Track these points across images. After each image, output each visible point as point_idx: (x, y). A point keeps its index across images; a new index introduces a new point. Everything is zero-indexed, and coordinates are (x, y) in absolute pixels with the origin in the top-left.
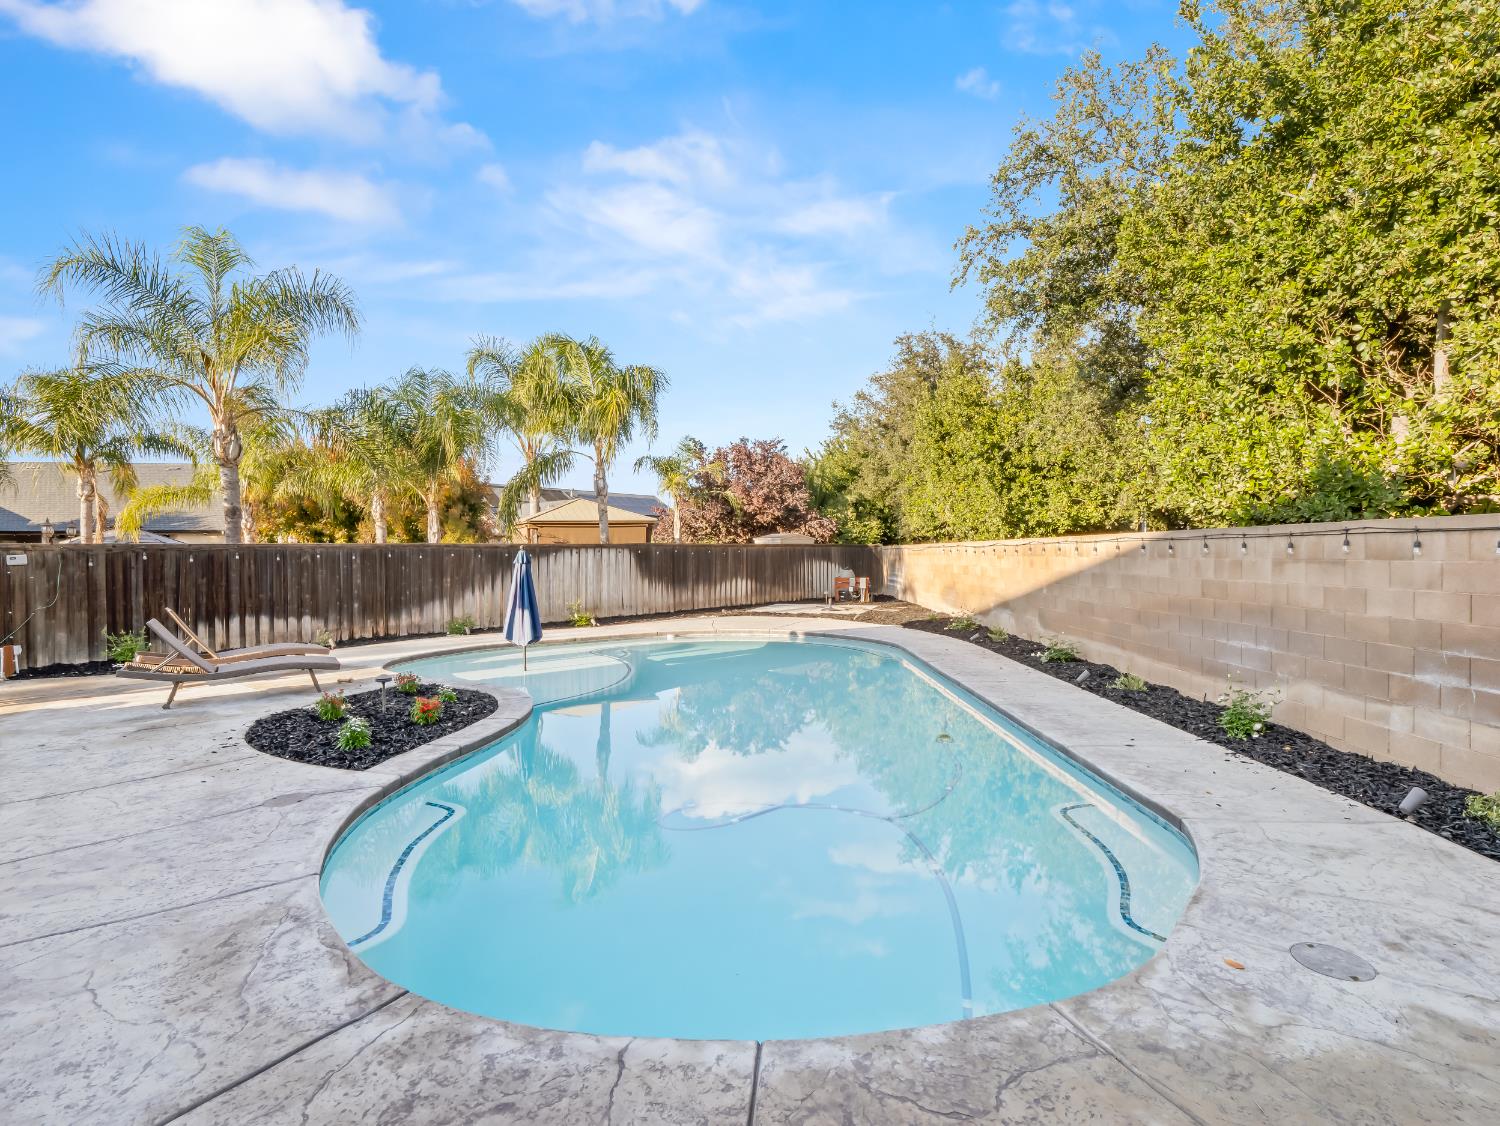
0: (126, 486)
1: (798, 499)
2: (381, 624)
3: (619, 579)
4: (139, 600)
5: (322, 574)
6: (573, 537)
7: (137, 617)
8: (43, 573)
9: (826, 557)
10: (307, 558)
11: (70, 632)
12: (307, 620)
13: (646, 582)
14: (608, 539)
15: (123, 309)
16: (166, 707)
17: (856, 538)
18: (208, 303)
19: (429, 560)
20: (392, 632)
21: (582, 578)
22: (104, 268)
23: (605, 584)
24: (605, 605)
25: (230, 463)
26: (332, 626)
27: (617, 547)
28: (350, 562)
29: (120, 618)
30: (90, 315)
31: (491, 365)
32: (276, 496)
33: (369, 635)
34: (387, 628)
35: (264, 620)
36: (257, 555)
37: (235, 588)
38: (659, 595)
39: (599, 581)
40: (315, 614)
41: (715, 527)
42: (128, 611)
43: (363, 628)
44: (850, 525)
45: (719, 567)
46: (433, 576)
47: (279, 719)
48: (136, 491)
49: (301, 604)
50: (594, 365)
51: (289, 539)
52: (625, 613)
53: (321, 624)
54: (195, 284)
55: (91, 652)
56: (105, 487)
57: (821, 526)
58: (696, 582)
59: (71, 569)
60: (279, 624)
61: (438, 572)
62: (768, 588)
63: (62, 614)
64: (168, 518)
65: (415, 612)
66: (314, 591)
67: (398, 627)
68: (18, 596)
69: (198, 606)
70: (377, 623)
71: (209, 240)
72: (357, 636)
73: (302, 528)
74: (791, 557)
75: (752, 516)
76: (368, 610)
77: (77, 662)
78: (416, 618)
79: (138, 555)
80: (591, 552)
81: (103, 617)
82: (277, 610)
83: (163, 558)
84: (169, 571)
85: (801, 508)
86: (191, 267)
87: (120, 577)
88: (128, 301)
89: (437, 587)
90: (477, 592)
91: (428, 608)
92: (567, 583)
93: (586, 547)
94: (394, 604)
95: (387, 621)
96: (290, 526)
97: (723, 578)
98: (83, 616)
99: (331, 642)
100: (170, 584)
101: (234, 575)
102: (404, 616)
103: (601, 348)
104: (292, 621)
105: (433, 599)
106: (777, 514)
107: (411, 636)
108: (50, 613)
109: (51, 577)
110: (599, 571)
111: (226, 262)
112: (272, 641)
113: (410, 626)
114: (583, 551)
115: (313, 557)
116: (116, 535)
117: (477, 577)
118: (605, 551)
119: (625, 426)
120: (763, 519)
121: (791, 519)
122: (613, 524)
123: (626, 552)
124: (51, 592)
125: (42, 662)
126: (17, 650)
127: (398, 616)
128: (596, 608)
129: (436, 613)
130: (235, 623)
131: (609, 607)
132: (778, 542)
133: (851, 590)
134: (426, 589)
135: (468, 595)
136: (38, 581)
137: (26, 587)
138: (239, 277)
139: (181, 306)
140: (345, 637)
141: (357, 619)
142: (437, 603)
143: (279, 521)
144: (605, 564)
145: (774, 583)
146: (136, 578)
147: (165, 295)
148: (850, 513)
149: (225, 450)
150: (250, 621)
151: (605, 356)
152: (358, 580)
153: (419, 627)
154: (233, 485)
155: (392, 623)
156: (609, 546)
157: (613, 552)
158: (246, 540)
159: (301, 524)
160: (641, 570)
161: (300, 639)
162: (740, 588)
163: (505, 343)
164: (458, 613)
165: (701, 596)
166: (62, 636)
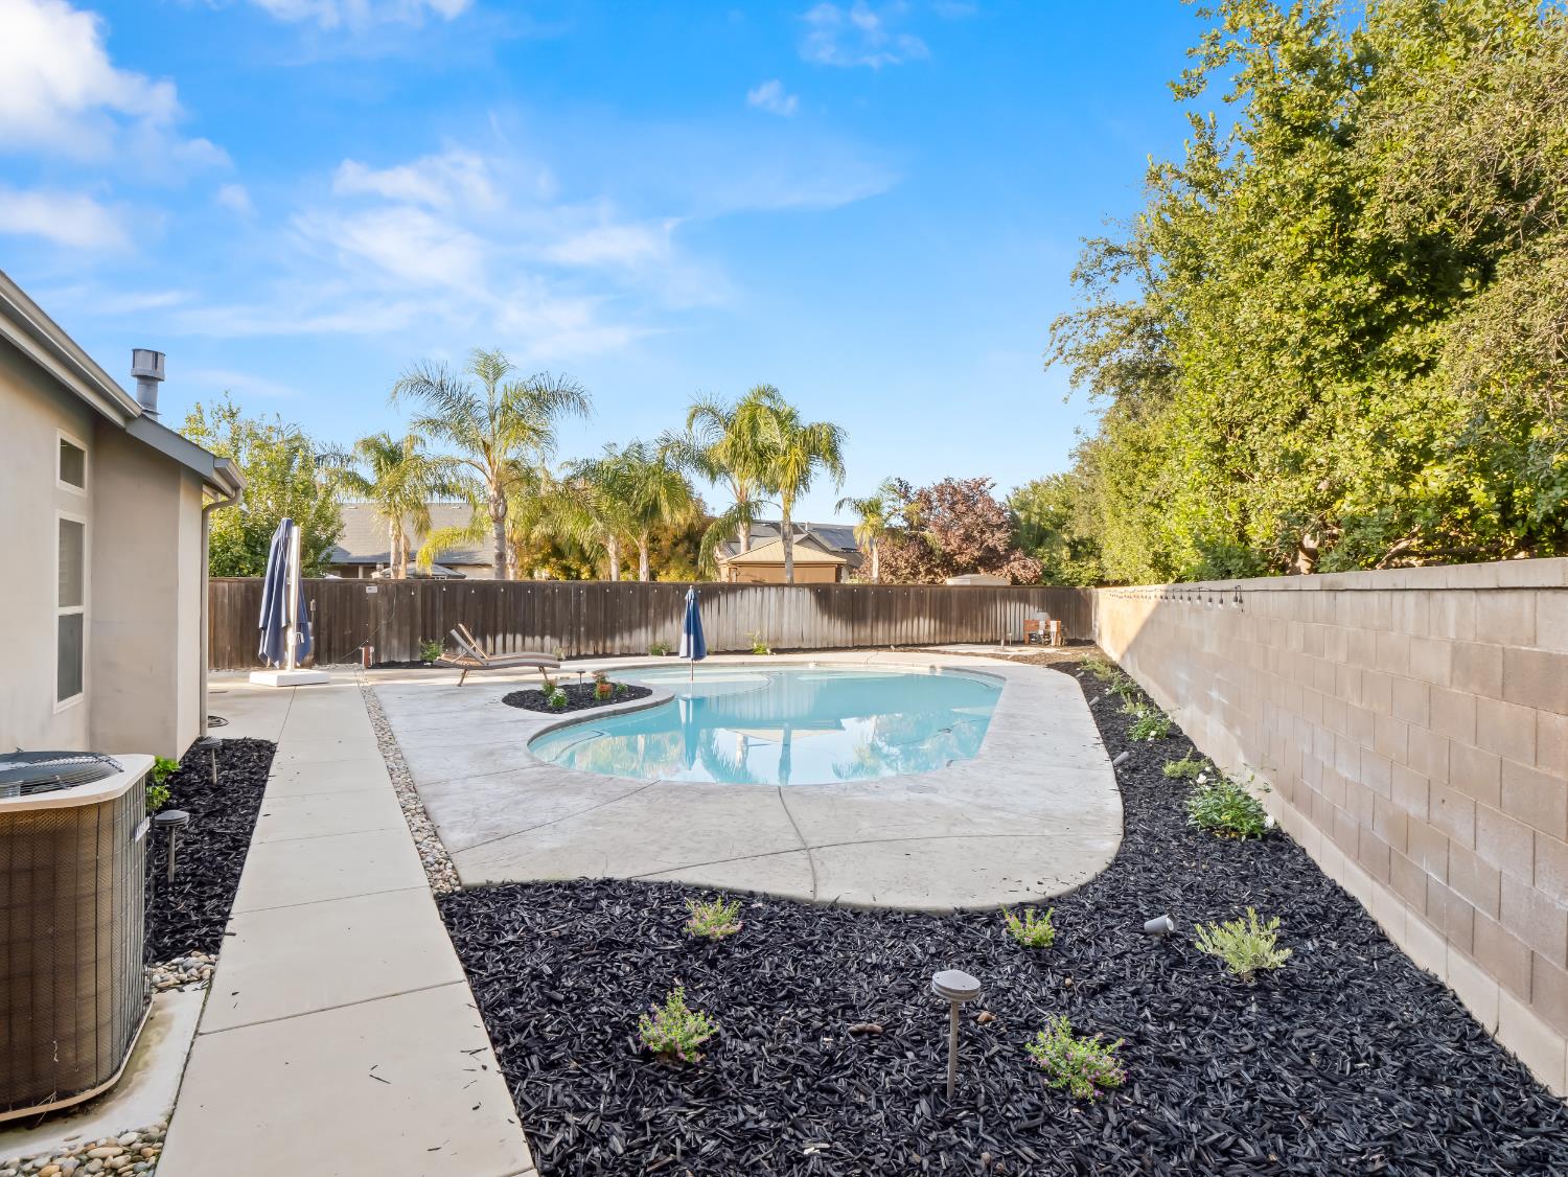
0: (423, 527)
1: (998, 540)
2: (601, 644)
3: (799, 614)
4: (440, 619)
5: (559, 604)
6: (767, 576)
7: (439, 631)
8: (386, 599)
9: (1024, 599)
10: (549, 591)
11: (400, 640)
12: (547, 638)
13: (826, 618)
14: (792, 579)
15: (435, 411)
16: (459, 685)
17: (1067, 580)
18: (486, 401)
19: (638, 595)
20: (608, 651)
21: (765, 612)
22: (422, 385)
23: (786, 619)
24: (785, 636)
25: (499, 520)
26: (565, 644)
27: (798, 586)
28: (578, 595)
29: (429, 631)
30: (414, 414)
31: (709, 417)
32: (533, 537)
33: (591, 652)
34: (604, 648)
35: (519, 637)
36: (516, 588)
37: (500, 613)
38: (838, 631)
39: (781, 615)
40: (553, 635)
41: (915, 566)
42: (433, 627)
43: (587, 646)
44: (1063, 565)
45: (899, 606)
46: (641, 607)
47: (520, 693)
48: (431, 532)
49: (544, 627)
50: (781, 423)
51: (542, 574)
52: (805, 646)
53: (558, 642)
54: (478, 389)
55: (412, 654)
56: (409, 528)
57: (1024, 567)
58: (876, 619)
59: (401, 597)
60: (529, 640)
61: (645, 605)
62: (954, 628)
63: (395, 627)
64: (450, 554)
65: (626, 635)
66: (553, 616)
67: (612, 647)
68: (372, 615)
69: (476, 625)
70: (597, 644)
71: (487, 358)
72: (583, 653)
73: (555, 564)
74: (983, 598)
75: (952, 555)
76: (591, 634)
77: (404, 660)
78: (627, 641)
79: (441, 588)
80: (773, 590)
81: (419, 630)
82: (528, 631)
83: (455, 590)
84: (459, 598)
85: (1000, 548)
86: (477, 377)
87: (429, 604)
88: (436, 406)
89: (643, 616)
90: (675, 622)
91: (636, 633)
92: (752, 616)
93: (770, 586)
94: (610, 631)
95: (605, 643)
96: (545, 561)
97: (905, 616)
98: (407, 629)
99: (563, 656)
100: (459, 608)
101: (500, 604)
102: (618, 639)
103: (787, 409)
104: (538, 639)
105: (640, 627)
106: (976, 554)
107: (622, 655)
108: (389, 626)
109: (390, 601)
110: (781, 607)
111: (498, 372)
112: (524, 650)
113: (622, 648)
114: (766, 589)
115: (553, 591)
116: (417, 567)
117: (675, 610)
118: (787, 589)
119: (803, 479)
120: (961, 559)
121: (990, 560)
122: (798, 565)
123: (807, 591)
124: (390, 612)
125: (383, 660)
126: (372, 649)
127: (613, 639)
128: (777, 640)
129: (642, 637)
130: (499, 638)
131: (789, 640)
132: (969, 583)
133: (1041, 632)
134: (635, 618)
135: (668, 624)
136: (383, 604)
137: (376, 607)
138: (509, 380)
139: (469, 406)
140: (574, 654)
141: (582, 639)
142: (643, 630)
143: (536, 556)
144: (786, 601)
145: (960, 623)
146: (439, 604)
147: (459, 399)
148: (1065, 553)
149: (496, 510)
150: (509, 637)
151: (791, 416)
152: (584, 610)
153: (629, 648)
154: (501, 536)
155: (608, 644)
156: (791, 585)
157: (794, 590)
158: (511, 576)
159: (554, 560)
160: (821, 607)
161: (542, 650)
162: (924, 627)
163: (720, 397)
164: (660, 639)
165: (880, 632)
166: (395, 642)
